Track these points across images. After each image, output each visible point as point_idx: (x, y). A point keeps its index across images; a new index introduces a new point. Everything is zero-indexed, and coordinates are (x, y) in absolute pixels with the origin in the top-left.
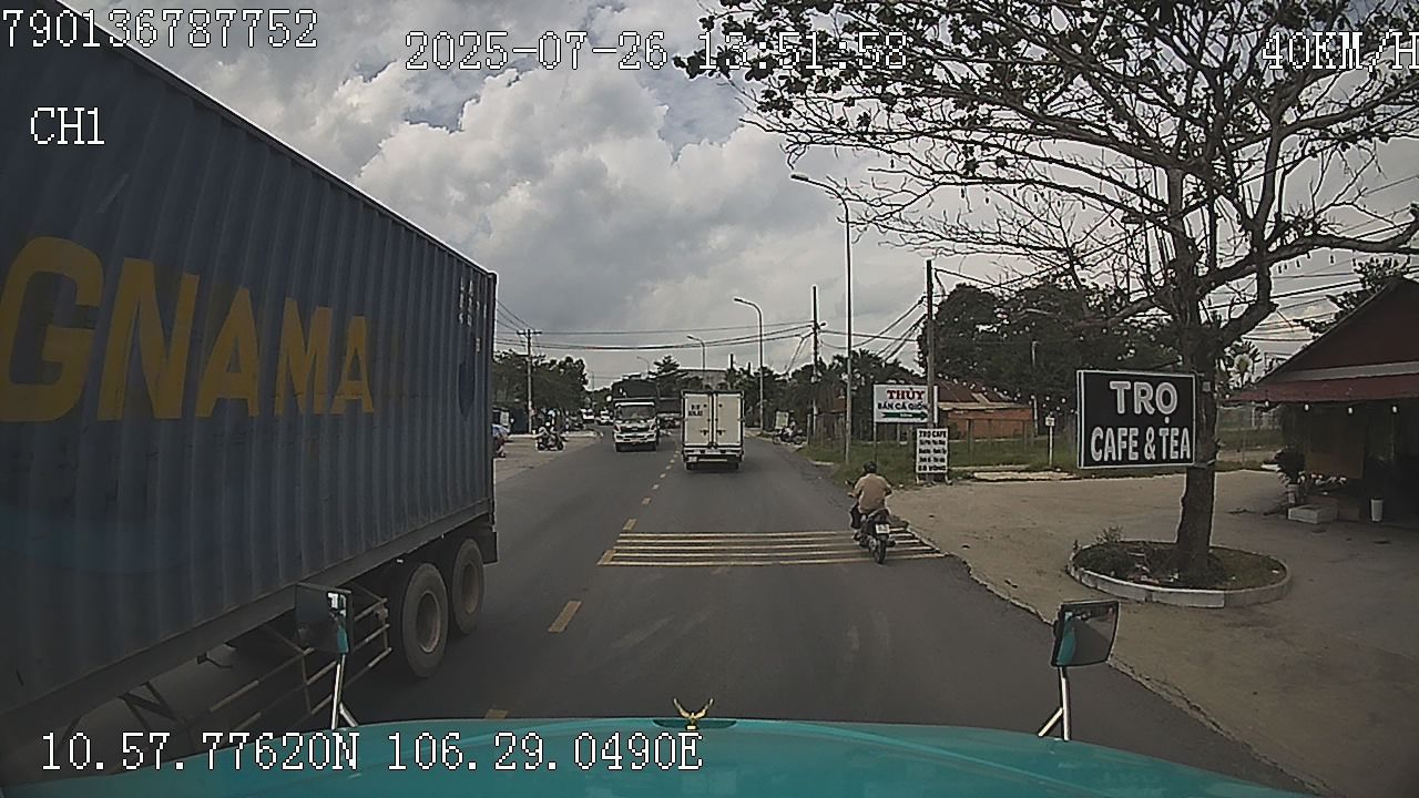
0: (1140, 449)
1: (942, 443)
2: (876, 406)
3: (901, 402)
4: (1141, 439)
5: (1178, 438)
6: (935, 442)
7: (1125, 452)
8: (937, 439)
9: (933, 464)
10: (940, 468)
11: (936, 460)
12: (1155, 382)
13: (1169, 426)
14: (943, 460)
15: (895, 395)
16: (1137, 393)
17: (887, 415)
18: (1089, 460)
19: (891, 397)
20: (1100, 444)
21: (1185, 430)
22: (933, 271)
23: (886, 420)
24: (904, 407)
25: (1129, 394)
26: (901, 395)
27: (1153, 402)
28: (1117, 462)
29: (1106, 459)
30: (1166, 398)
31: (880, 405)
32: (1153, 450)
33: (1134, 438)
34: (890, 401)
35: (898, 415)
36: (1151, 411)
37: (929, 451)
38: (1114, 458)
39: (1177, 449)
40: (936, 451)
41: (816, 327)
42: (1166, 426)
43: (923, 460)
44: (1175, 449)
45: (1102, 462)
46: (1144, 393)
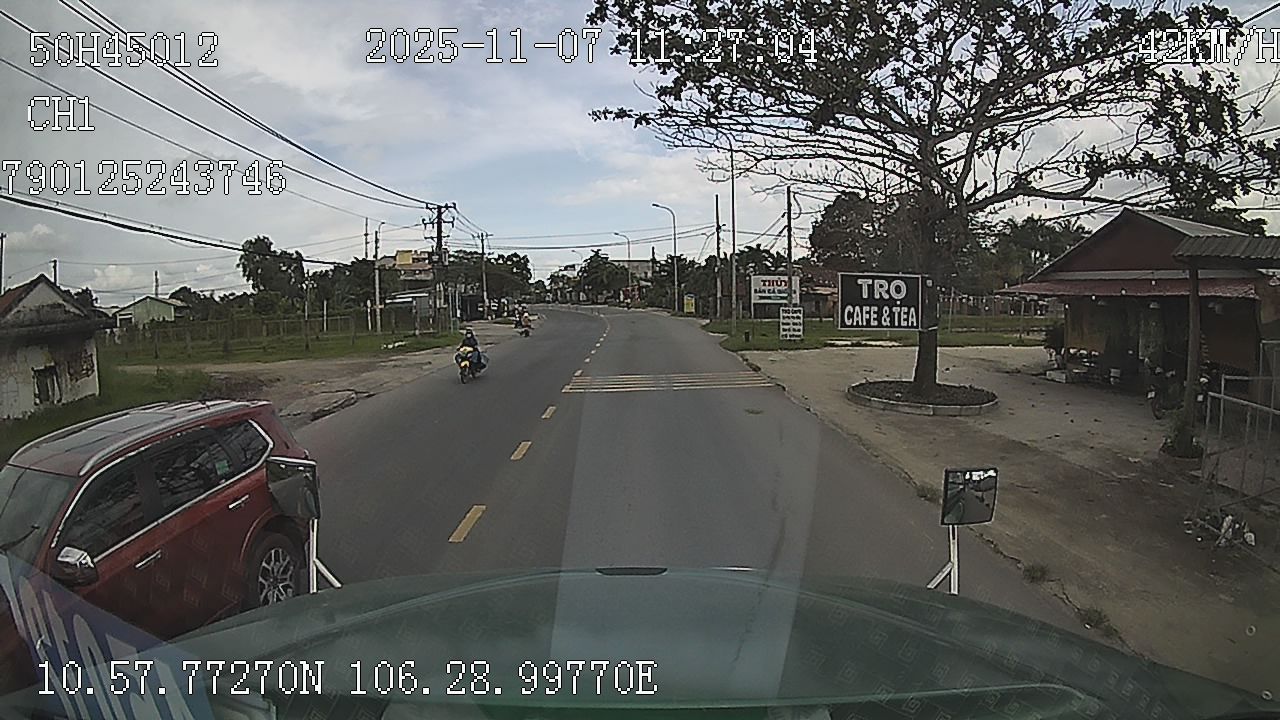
0: (879, 319)
1: (798, 318)
2: (753, 291)
3: (771, 288)
4: (880, 314)
5: (908, 313)
6: (793, 317)
7: (868, 321)
8: (795, 315)
9: (792, 333)
10: (797, 336)
11: (794, 330)
12: (890, 280)
13: (900, 306)
14: (799, 330)
15: (767, 283)
16: (876, 286)
17: (761, 298)
18: (844, 325)
19: (764, 285)
20: (851, 315)
21: (912, 309)
22: (792, 194)
23: (763, 301)
24: (774, 292)
25: (871, 288)
26: (771, 283)
27: (888, 292)
28: (862, 326)
29: (855, 324)
30: (898, 290)
31: (756, 291)
32: (888, 319)
33: (874, 312)
34: (763, 288)
35: (769, 298)
36: (886, 297)
37: (788, 324)
38: (860, 323)
39: (907, 320)
40: (794, 324)
41: (719, 228)
42: (897, 306)
43: (784, 330)
44: (904, 320)
45: (852, 326)
46: (881, 286)
